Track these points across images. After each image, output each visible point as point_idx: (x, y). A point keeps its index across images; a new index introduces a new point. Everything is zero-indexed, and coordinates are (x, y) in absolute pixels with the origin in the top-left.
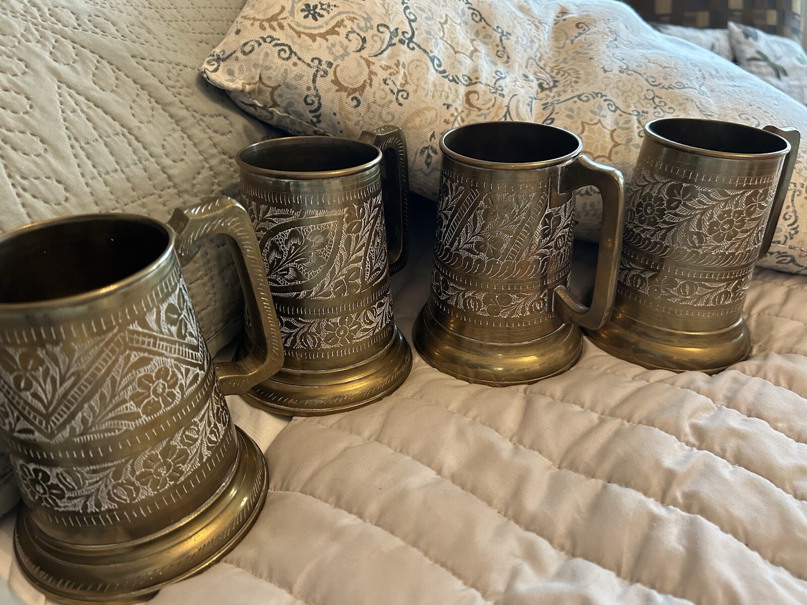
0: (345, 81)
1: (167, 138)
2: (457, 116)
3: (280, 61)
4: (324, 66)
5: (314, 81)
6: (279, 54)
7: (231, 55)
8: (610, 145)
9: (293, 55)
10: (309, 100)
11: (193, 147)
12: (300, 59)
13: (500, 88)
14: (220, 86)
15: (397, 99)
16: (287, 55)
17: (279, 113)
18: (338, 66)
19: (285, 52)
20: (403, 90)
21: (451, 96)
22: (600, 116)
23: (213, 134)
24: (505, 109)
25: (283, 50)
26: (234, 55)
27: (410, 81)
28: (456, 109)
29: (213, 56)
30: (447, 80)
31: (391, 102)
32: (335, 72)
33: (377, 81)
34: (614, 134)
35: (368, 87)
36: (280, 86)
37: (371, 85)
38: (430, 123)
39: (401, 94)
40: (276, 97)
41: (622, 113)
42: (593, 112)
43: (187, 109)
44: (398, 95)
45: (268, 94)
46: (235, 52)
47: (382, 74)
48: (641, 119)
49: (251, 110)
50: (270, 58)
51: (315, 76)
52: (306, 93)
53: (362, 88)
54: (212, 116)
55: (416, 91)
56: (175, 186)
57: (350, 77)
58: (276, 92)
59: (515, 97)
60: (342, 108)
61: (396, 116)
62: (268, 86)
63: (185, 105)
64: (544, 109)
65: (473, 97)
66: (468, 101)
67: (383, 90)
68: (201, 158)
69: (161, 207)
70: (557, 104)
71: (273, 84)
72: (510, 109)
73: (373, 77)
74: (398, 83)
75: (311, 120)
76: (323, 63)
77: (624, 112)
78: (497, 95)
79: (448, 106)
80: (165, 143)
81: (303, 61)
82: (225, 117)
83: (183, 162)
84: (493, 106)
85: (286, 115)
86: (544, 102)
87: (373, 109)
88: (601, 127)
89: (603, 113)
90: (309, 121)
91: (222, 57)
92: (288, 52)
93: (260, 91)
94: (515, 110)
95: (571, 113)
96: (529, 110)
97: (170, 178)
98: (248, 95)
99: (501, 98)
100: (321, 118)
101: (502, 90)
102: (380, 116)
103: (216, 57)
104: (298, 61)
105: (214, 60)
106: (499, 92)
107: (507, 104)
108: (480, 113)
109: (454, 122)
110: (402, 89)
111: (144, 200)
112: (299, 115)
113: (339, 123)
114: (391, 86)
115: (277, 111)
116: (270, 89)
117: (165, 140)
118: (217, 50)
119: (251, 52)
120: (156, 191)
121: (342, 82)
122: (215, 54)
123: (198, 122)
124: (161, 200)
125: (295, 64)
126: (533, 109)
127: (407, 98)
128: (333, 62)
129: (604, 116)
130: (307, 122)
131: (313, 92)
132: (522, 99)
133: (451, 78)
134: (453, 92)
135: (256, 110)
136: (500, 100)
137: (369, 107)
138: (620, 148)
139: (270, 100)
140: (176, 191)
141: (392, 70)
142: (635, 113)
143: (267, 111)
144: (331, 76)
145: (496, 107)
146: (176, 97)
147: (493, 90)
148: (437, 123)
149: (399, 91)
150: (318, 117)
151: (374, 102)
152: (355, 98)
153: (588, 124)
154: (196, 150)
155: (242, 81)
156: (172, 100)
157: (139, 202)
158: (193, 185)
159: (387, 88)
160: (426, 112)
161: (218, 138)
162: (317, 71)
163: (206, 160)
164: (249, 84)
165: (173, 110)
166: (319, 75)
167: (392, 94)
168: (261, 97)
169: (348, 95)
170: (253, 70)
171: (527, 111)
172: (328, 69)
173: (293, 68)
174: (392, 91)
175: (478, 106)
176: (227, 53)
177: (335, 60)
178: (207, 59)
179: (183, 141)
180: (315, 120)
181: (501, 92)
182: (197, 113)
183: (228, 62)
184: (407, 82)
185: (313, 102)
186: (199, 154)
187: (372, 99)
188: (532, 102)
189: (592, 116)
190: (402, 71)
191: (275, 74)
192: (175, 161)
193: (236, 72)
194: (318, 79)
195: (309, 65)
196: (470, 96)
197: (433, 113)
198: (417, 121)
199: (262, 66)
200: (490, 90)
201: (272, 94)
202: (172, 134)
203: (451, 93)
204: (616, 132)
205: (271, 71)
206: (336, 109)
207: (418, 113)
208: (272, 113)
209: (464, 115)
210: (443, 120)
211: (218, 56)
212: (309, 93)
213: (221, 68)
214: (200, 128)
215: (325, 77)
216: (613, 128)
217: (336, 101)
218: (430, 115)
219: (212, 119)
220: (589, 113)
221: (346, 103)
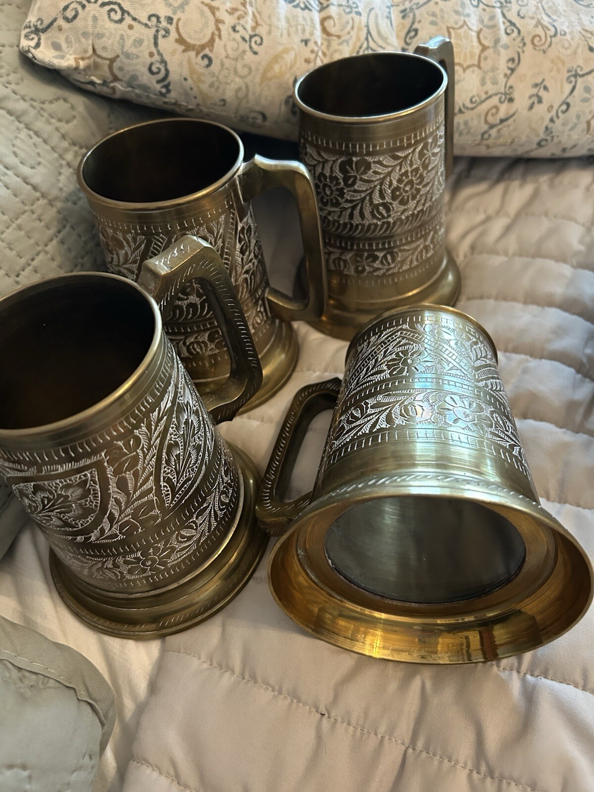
0: (190, 37)
1: (15, 142)
2: (318, 51)
3: (113, 26)
4: (164, 24)
5: (156, 44)
6: (109, 17)
7: (51, 24)
8: (477, 49)
9: (126, 15)
10: (154, 69)
11: (44, 145)
12: (134, 19)
13: (355, 5)
14: (50, 65)
15: (251, 47)
16: (118, 17)
17: (122, 88)
18: (179, 20)
19: (116, 12)
20: (255, 35)
21: (308, 28)
22: (464, 16)
23: (59, 124)
24: (365, 30)
25: (112, 10)
26: (55, 24)
27: (260, 21)
28: (316, 43)
29: (30, 27)
30: (299, 9)
31: (244, 52)
32: (177, 29)
33: (225, 29)
34: (481, 36)
35: (217, 39)
36: (118, 56)
37: (220, 37)
38: (291, 68)
39: (253, 40)
40: (116, 71)
41: (486, 7)
42: (457, 12)
43: (23, 99)
44: (250, 41)
45: (106, 68)
46: (55, 20)
47: (229, 20)
48: (505, 12)
49: (90, 87)
50: (100, 23)
51: (156, 38)
52: (149, 60)
53: (212, 41)
54: (51, 102)
55: (269, 33)
56: (43, 196)
57: (195, 31)
58: (116, 65)
59: (372, 12)
60: (192, 71)
61: (253, 68)
62: (105, 59)
63: (20, 95)
64: (404, 17)
65: (329, 24)
66: (324, 30)
67: (234, 40)
68: (56, 155)
69: (37, 224)
70: (417, 8)
71: (109, 55)
72: (370, 29)
73: (221, 26)
74: (249, 27)
75: (160, 92)
76: (162, 20)
77: (487, 6)
78: (353, 15)
79: (306, 42)
80: (15, 149)
81: (140, 22)
82: (65, 100)
83: (42, 166)
84: (353, 28)
85: (130, 89)
86: (401, 8)
87: (227, 65)
88: (468, 30)
89: (467, 11)
90: (158, 93)
91: (40, 27)
92: (119, 12)
93: (96, 66)
94: (375, 29)
95: (434, 19)
96: (389, 25)
97: (35, 188)
98: (83, 73)
99: (358, 17)
100: (171, 87)
101: (357, 7)
102: (236, 72)
103: (33, 29)
104: (133, 23)
105: (32, 32)
106: (354, 10)
107: (366, 24)
108: (341, 40)
109: (315, 59)
110: (253, 33)
111: (19, 221)
112: (145, 88)
113: (191, 89)
114: (242, 32)
115: (118, 86)
116: (107, 62)
117: (14, 145)
118: (32, 19)
119: (75, 17)
120: (27, 208)
121: (189, 40)
122: (32, 25)
123: (39, 112)
124: (35, 216)
125: (131, 27)
126: (393, 22)
127: (261, 44)
128: (172, 16)
129: (468, 15)
130: (156, 95)
131: (157, 57)
132: (379, 13)
133: (302, 6)
134: (309, 22)
135: (95, 87)
136: (358, 20)
137: (222, 64)
138: (489, 52)
139: (109, 74)
140: (46, 201)
141: (239, 13)
142: (498, 5)
143: (108, 87)
144: (173, 35)
145: (355, 29)
146: (7, 87)
147: (348, 10)
148: (298, 64)
149: (251, 37)
150: (167, 87)
151: (227, 57)
152: (205, 56)
153: (453, 28)
154: (48, 148)
155: (73, 56)
156: (5, 93)
157: (14, 225)
158: (61, 189)
159: (237, 36)
160: (285, 56)
161: (65, 127)
162: (157, 31)
163: (61, 156)
164: (83, 59)
165: (10, 105)
166: (160, 36)
167: (244, 43)
168: (98, 72)
169: (197, 54)
170: (83, 40)
171: (387, 26)
172: (169, 26)
173: (130, 32)
174: (243, 39)
175: (337, 34)
176: (46, 22)
177: (175, 13)
178: (24, 33)
179: (32, 141)
180: (164, 90)
181: (356, 10)
182: (35, 101)
183: (49, 34)
184: (257, 24)
185: (159, 69)
186: (52, 151)
187: (224, 54)
188: (389, 13)
189: (456, 17)
190: (250, 10)
191: (110, 42)
192: (32, 168)
193: (64, 45)
194: (161, 41)
195: (146, 25)
196: (326, 24)
197: (292, 55)
198: (277, 68)
199: (93, 34)
200: (344, 11)
201: (111, 67)
202: (19, 136)
203: (307, 24)
204: (482, 32)
205: (105, 39)
206: (186, 73)
207: (276, 58)
208: (114, 89)
209: (324, 48)
210: (303, 60)
211: (35, 26)
212: (153, 60)
213: (42, 41)
214: (43, 119)
215: (167, 37)
216: (479, 28)
217: (185, 64)
218: (289, 58)
219: (53, 106)
220: (453, 14)
221: (197, 64)
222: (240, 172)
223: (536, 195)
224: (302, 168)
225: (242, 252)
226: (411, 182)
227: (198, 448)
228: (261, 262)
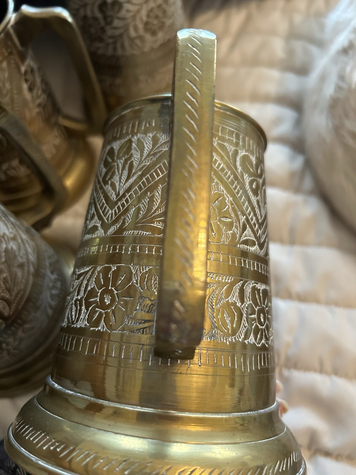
222: (12, 22)
223: (248, 19)
224: (64, 13)
225: (31, 89)
226: (157, 17)
227: (21, 266)
228: (50, 95)
